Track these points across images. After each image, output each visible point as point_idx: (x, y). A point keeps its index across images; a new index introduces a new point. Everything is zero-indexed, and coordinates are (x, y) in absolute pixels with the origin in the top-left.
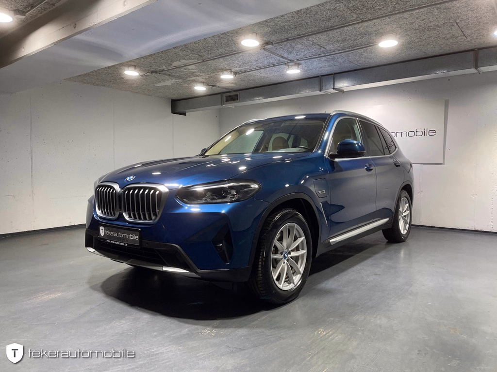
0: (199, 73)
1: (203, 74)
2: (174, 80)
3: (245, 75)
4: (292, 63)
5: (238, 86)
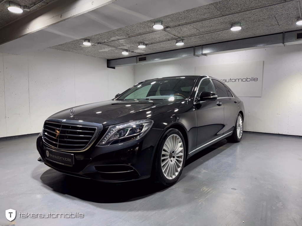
2: (110, 48)
3: (152, 46)
4: (179, 39)
5: (146, 52)
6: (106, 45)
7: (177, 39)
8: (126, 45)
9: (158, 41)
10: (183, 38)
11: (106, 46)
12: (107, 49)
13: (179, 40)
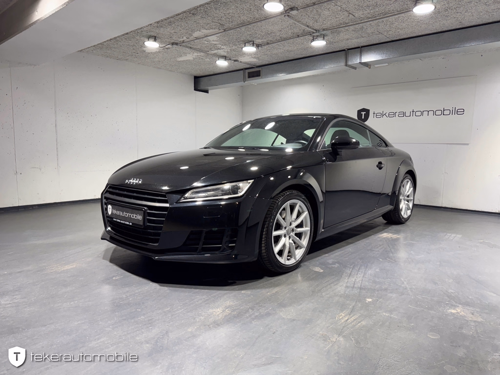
0: (220, 46)
1: (225, 47)
2: (196, 54)
3: (268, 48)
4: (317, 34)
5: (261, 61)
6: (187, 47)
7: (313, 33)
8: (222, 47)
9: (279, 38)
10: (325, 32)
11: (187, 49)
12: (190, 56)
13: (317, 36)
